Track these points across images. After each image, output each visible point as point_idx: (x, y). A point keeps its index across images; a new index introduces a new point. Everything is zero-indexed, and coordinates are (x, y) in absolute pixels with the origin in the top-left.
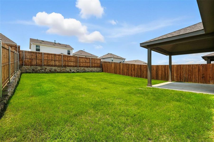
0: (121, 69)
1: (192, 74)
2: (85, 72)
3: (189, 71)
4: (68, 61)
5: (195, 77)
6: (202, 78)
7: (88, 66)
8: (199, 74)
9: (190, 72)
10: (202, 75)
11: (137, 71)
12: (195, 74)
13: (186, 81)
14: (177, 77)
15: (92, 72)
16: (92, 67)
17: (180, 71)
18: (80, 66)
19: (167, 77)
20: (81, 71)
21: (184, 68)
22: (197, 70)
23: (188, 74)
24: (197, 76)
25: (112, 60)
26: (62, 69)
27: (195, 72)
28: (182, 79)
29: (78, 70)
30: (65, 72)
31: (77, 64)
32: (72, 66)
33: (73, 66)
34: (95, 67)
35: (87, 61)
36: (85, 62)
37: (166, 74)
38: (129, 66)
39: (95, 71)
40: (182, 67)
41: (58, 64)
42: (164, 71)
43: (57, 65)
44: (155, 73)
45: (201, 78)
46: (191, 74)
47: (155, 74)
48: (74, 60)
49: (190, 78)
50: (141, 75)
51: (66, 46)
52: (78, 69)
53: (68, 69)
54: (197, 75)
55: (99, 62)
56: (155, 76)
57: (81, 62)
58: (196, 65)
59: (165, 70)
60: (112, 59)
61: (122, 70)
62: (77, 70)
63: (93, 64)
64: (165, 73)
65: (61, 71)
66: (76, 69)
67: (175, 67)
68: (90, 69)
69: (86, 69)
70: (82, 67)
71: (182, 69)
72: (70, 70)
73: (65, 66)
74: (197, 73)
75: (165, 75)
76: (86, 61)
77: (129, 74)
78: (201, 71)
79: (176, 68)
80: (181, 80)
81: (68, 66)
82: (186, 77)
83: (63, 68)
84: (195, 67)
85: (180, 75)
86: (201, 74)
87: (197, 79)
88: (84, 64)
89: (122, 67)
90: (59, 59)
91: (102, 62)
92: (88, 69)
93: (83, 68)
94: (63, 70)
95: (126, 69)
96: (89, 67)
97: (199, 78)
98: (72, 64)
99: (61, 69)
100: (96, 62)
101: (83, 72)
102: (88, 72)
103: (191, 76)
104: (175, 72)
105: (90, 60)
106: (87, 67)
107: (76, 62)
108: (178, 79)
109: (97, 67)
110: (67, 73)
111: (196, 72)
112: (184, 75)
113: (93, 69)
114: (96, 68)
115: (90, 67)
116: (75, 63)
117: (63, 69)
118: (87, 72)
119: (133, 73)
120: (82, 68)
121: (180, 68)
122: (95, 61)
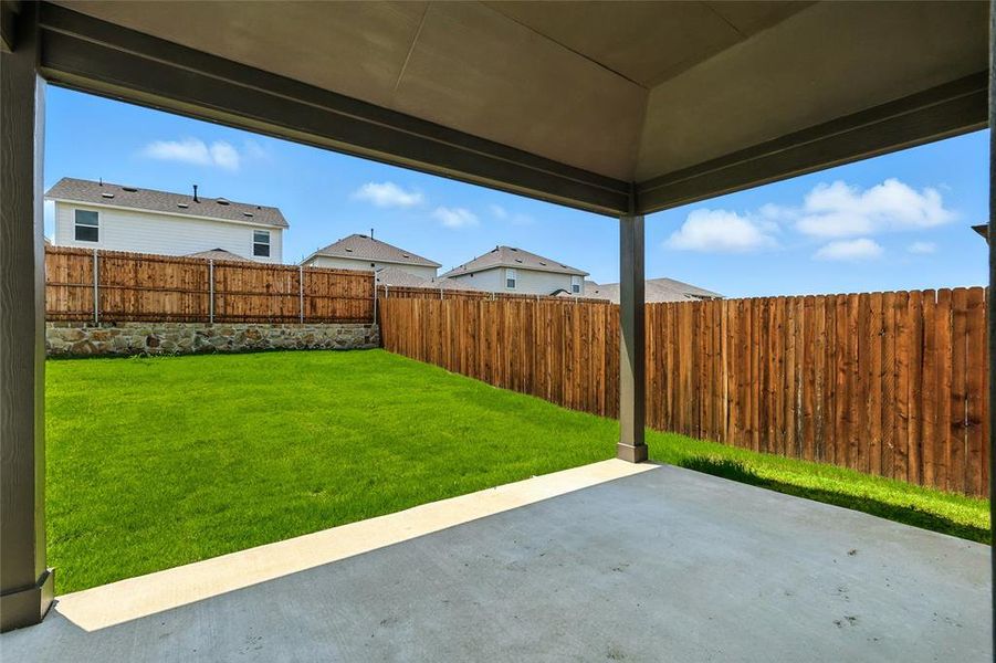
0: (445, 330)
1: (856, 389)
2: (259, 350)
3: (834, 355)
4: (138, 288)
5: (883, 417)
6: (956, 427)
7: (286, 313)
8: (926, 394)
9: (841, 364)
10: (955, 398)
11: (515, 345)
12: (884, 388)
13: (805, 446)
14: (741, 404)
15: (306, 348)
16: (314, 319)
17: (758, 351)
18: (222, 319)
19: (673, 394)
20: (230, 343)
21: (792, 331)
22: (903, 349)
23: (825, 386)
24: (909, 409)
25: (511, 283)
26: (87, 333)
27: (891, 365)
28: (779, 422)
29: (206, 342)
30: (111, 355)
31: (205, 306)
32: (172, 315)
33: (179, 315)
34: (333, 319)
35: (278, 286)
36: (261, 294)
37: (670, 376)
38: (479, 317)
39: (328, 345)
40: (779, 321)
41: (63, 308)
42: (655, 354)
43: (59, 313)
44: (600, 360)
45: (948, 435)
46: (849, 382)
47: (603, 372)
48: (183, 281)
49: (847, 418)
50: (531, 375)
51: (249, 213)
52: (210, 334)
53: (134, 333)
54: (902, 396)
55: (358, 289)
56: (602, 387)
57: (231, 293)
58: (892, 301)
59: (663, 346)
60: (510, 275)
61: (452, 340)
62: (197, 339)
63: (320, 303)
64: (664, 366)
65: (80, 346)
66: (194, 335)
67: (724, 315)
68: (298, 332)
69: (266, 330)
70: (245, 318)
71: (775, 335)
72: (149, 339)
73: (117, 318)
74: (902, 381)
75: (660, 382)
76: (268, 286)
77: (479, 366)
78: (947, 364)
79: (734, 328)
80: (767, 432)
81: (140, 317)
82: (810, 410)
83: (100, 330)
84: (890, 322)
85: (766, 389)
86: (947, 391)
87: (901, 432)
88: (256, 300)
89: (451, 321)
90: (76, 274)
91: (381, 290)
92: (283, 333)
93: (245, 327)
94: (96, 343)
95: (467, 331)
96: (289, 317)
97: (928, 431)
98: (170, 304)
99: (83, 336)
100: (338, 290)
101: (243, 351)
102: (279, 349)
103: (854, 407)
104: (729, 363)
105: (298, 281)
106: (275, 320)
107: (198, 292)
108: (748, 427)
109: (350, 319)
110: (125, 356)
111: (897, 363)
112: (791, 390)
113: (318, 332)
114: (337, 327)
115: (295, 319)
116: (188, 300)
117: (96, 337)
118: (271, 350)
119: (494, 361)
120: (234, 327)
121: (758, 324)
122: (330, 285)
